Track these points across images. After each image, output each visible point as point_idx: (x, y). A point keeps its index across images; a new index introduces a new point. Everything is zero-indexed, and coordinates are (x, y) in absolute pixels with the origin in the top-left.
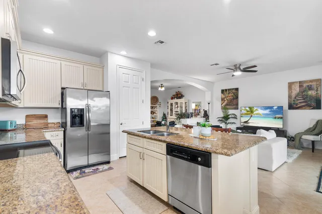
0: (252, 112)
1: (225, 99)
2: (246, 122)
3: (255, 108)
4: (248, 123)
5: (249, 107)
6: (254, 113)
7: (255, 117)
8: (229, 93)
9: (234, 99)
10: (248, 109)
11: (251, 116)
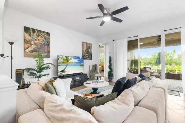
0: (68, 61)
1: (32, 43)
2: (63, 71)
3: (70, 58)
4: (65, 72)
5: (66, 56)
6: (69, 61)
7: (70, 65)
8: (38, 36)
9: (45, 45)
10: (65, 58)
11: (67, 65)
